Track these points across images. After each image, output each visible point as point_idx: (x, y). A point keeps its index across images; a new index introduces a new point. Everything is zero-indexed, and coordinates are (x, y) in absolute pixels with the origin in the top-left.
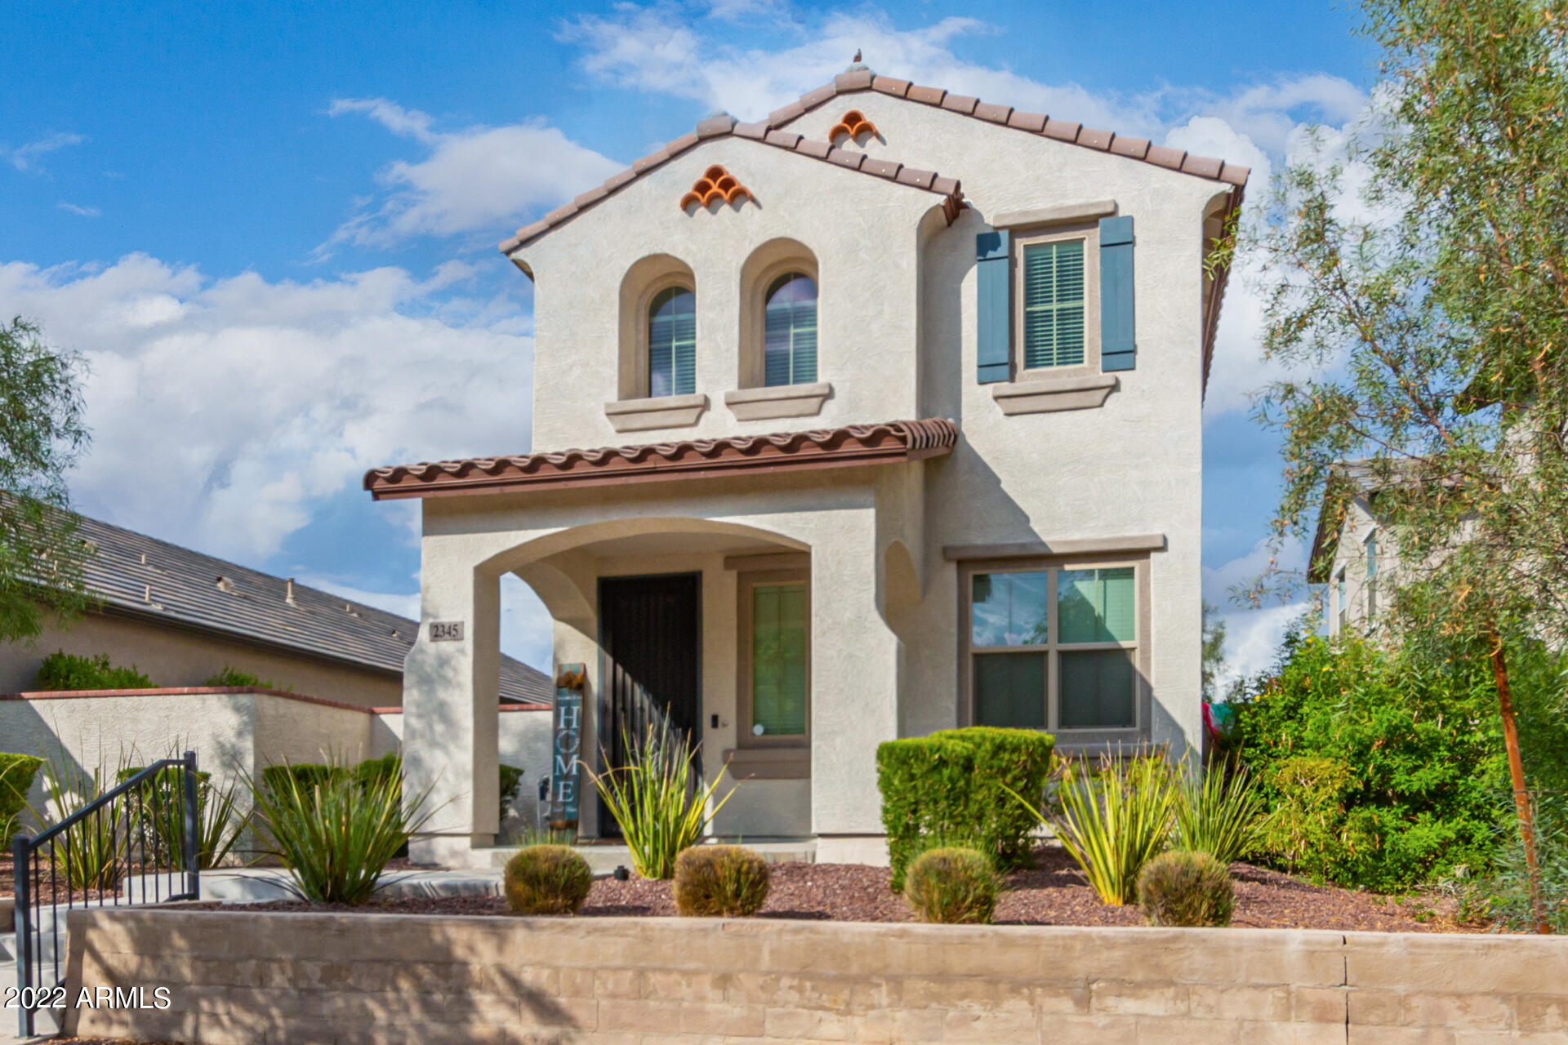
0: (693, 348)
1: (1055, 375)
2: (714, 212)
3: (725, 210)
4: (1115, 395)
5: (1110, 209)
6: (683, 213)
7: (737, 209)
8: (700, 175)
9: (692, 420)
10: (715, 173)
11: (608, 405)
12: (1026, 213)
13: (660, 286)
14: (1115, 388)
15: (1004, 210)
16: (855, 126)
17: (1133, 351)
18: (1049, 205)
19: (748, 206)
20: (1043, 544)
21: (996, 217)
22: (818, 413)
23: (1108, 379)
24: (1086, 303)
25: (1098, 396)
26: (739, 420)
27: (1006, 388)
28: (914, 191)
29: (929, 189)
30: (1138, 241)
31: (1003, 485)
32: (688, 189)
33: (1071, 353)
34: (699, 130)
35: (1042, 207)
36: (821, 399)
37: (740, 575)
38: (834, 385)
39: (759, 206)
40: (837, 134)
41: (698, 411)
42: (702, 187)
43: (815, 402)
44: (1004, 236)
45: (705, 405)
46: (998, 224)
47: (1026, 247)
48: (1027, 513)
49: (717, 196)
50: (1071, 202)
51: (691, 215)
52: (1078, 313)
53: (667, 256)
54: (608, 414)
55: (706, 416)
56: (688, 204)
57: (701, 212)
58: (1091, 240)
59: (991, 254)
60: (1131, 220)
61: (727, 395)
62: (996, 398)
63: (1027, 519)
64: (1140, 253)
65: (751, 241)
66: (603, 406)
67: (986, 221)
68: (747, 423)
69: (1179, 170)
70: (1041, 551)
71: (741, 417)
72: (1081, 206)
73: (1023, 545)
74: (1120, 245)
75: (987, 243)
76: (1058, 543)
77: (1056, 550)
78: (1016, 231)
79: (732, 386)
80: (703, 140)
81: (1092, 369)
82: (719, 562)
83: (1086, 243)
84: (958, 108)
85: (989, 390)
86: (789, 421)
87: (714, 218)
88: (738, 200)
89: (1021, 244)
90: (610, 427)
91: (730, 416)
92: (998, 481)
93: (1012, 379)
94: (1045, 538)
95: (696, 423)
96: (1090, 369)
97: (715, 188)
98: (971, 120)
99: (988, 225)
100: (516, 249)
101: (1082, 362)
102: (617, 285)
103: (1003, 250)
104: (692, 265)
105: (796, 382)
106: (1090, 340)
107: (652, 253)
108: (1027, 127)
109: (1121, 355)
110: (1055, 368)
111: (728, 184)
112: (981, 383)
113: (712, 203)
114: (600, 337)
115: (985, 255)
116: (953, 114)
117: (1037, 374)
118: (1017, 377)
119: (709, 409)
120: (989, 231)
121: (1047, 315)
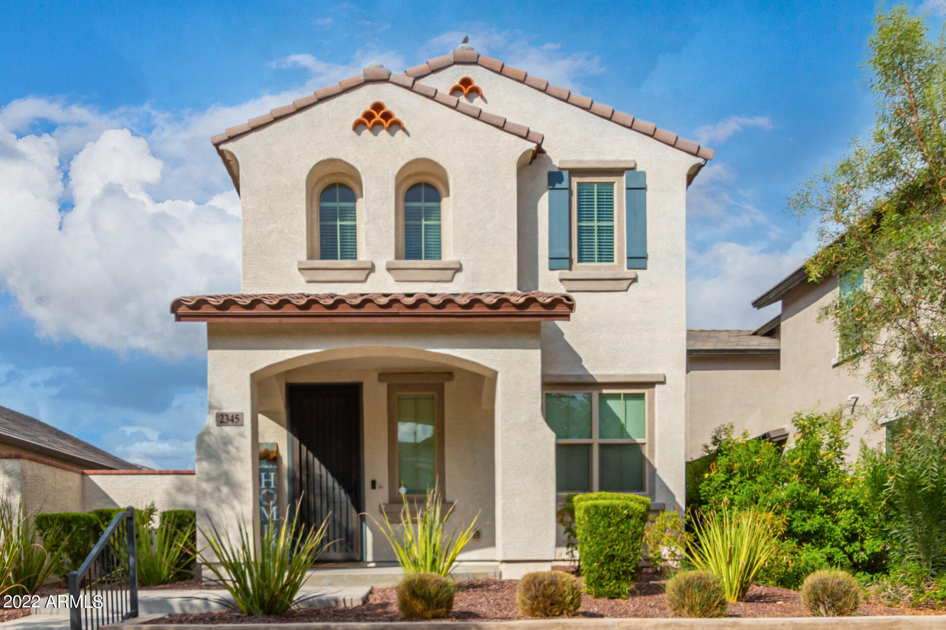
0: (354, 228)
1: (596, 268)
2: (376, 134)
3: (383, 133)
4: (634, 285)
5: (632, 165)
6: (353, 132)
7: (393, 135)
8: (367, 107)
9: (363, 278)
10: (378, 107)
11: (300, 263)
12: (580, 162)
13: (328, 181)
14: (635, 280)
15: (565, 158)
16: (467, 87)
17: (645, 258)
18: (594, 158)
19: (400, 133)
20: (591, 376)
21: (560, 162)
22: (451, 281)
23: (631, 274)
24: (615, 223)
25: (625, 284)
26: (396, 281)
27: (567, 274)
28: (515, 138)
29: (526, 138)
30: (649, 188)
31: (565, 337)
32: (359, 116)
33: (606, 255)
34: (365, 74)
35: (590, 158)
36: (453, 271)
37: (389, 386)
38: (462, 262)
39: (408, 134)
40: (455, 91)
41: (367, 272)
42: (368, 116)
43: (450, 273)
44: (566, 174)
45: (371, 269)
46: (562, 167)
47: (578, 184)
48: (581, 355)
49: (378, 123)
50: (608, 157)
51: (359, 134)
52: (611, 230)
53: (341, 161)
54: (300, 269)
55: (372, 275)
56: (358, 126)
57: (366, 133)
58: (620, 185)
59: (557, 186)
60: (643, 174)
61: (388, 263)
62: (561, 280)
63: (580, 359)
64: (650, 195)
65: (402, 159)
66: (296, 262)
67: (554, 164)
68: (401, 283)
69: (673, 146)
70: (590, 380)
71: (397, 279)
72: (614, 161)
73: (579, 376)
74: (637, 189)
75: (555, 178)
76: (601, 376)
77: (599, 380)
78: (574, 172)
79: (391, 257)
80: (367, 82)
81: (620, 266)
82: (375, 376)
83: (615, 185)
84: (536, 86)
85: (557, 274)
86: (431, 284)
87: (376, 138)
88: (393, 128)
89: (575, 181)
90: (301, 279)
91: (389, 278)
92: (562, 334)
93: (570, 269)
94: (591, 372)
95: (365, 281)
96: (619, 266)
97: (378, 117)
98: (544, 95)
99: (555, 166)
100: (225, 142)
101: (613, 261)
102: (304, 177)
103: (565, 184)
104: (360, 170)
105: (426, 258)
106: (619, 248)
107: (330, 157)
108: (580, 105)
109: (638, 259)
110: (596, 264)
111: (387, 116)
112: (551, 269)
113: (375, 128)
114: (291, 214)
115: (554, 185)
116: (532, 89)
117: (586, 267)
118: (573, 267)
119: (374, 272)
120: (556, 170)
121: (590, 230)
